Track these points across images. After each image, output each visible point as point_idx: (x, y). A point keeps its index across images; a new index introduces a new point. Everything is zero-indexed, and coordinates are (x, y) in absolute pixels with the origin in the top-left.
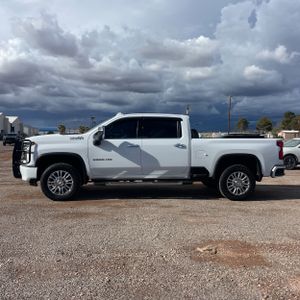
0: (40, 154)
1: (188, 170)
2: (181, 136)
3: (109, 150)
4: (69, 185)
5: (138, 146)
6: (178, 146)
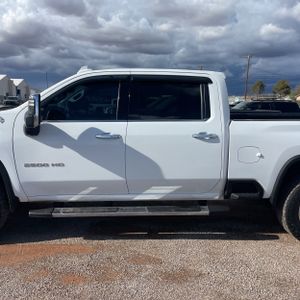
1: (221, 186)
2: (207, 115)
5: (118, 137)
6: (202, 136)
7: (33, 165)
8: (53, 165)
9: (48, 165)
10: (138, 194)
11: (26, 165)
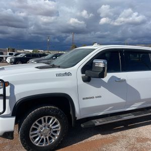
0: (18, 98)
3: (99, 87)
4: (56, 132)
7: (87, 98)
8: (96, 97)
9: (94, 98)
10: (128, 108)
11: (84, 99)
